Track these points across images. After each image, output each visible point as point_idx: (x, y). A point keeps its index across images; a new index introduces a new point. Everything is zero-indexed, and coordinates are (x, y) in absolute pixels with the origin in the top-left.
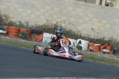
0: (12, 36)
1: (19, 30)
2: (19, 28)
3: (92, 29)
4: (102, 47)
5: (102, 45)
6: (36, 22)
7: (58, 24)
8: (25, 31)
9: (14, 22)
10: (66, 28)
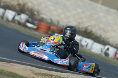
8: (56, 29)
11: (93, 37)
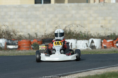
0: (25, 49)
1: (30, 42)
2: (29, 40)
3: (102, 26)
4: (115, 42)
5: (115, 40)
6: (45, 31)
7: (67, 29)
8: (36, 42)
9: (23, 36)
10: (75, 31)
11: (74, 36)
